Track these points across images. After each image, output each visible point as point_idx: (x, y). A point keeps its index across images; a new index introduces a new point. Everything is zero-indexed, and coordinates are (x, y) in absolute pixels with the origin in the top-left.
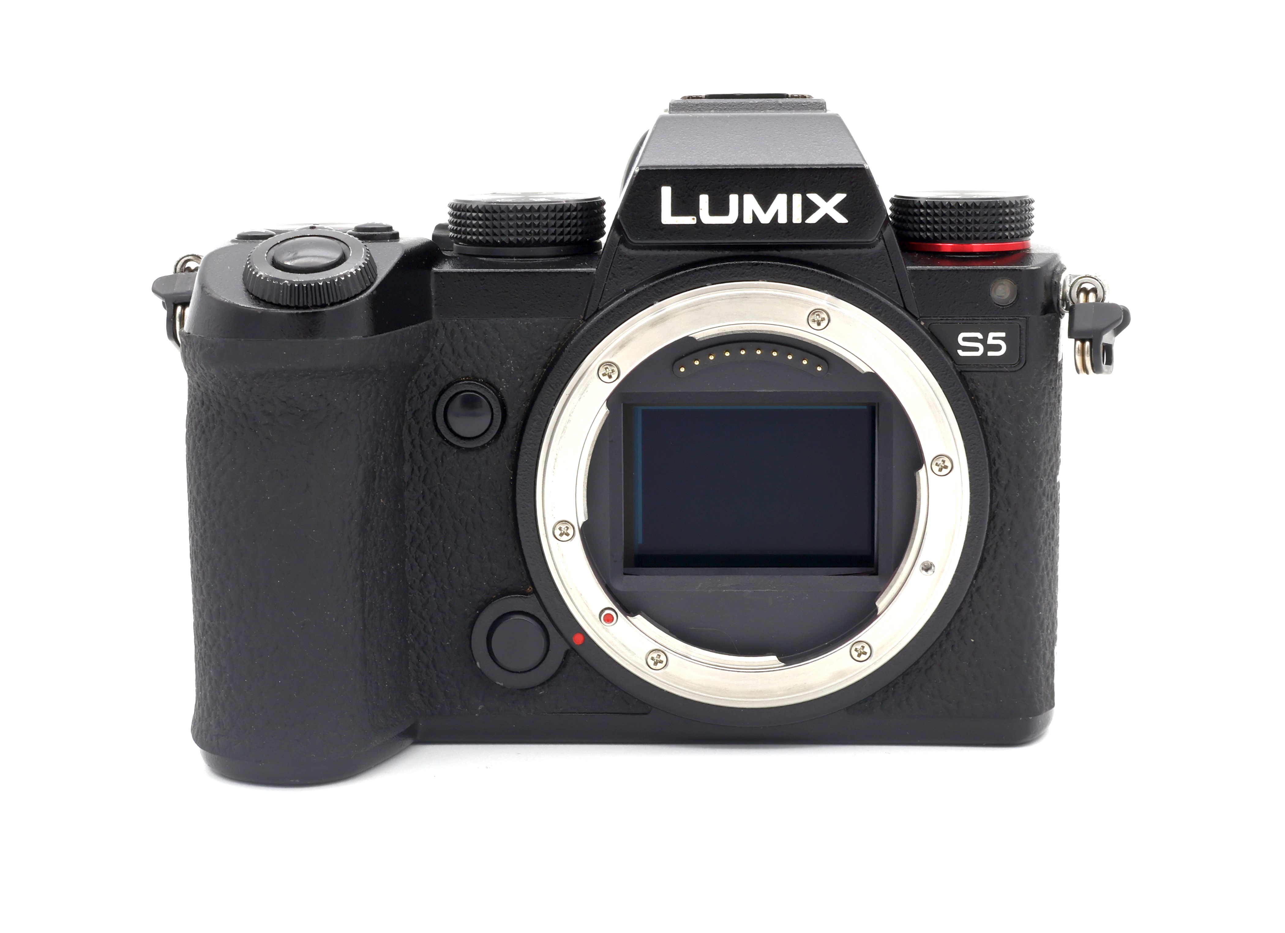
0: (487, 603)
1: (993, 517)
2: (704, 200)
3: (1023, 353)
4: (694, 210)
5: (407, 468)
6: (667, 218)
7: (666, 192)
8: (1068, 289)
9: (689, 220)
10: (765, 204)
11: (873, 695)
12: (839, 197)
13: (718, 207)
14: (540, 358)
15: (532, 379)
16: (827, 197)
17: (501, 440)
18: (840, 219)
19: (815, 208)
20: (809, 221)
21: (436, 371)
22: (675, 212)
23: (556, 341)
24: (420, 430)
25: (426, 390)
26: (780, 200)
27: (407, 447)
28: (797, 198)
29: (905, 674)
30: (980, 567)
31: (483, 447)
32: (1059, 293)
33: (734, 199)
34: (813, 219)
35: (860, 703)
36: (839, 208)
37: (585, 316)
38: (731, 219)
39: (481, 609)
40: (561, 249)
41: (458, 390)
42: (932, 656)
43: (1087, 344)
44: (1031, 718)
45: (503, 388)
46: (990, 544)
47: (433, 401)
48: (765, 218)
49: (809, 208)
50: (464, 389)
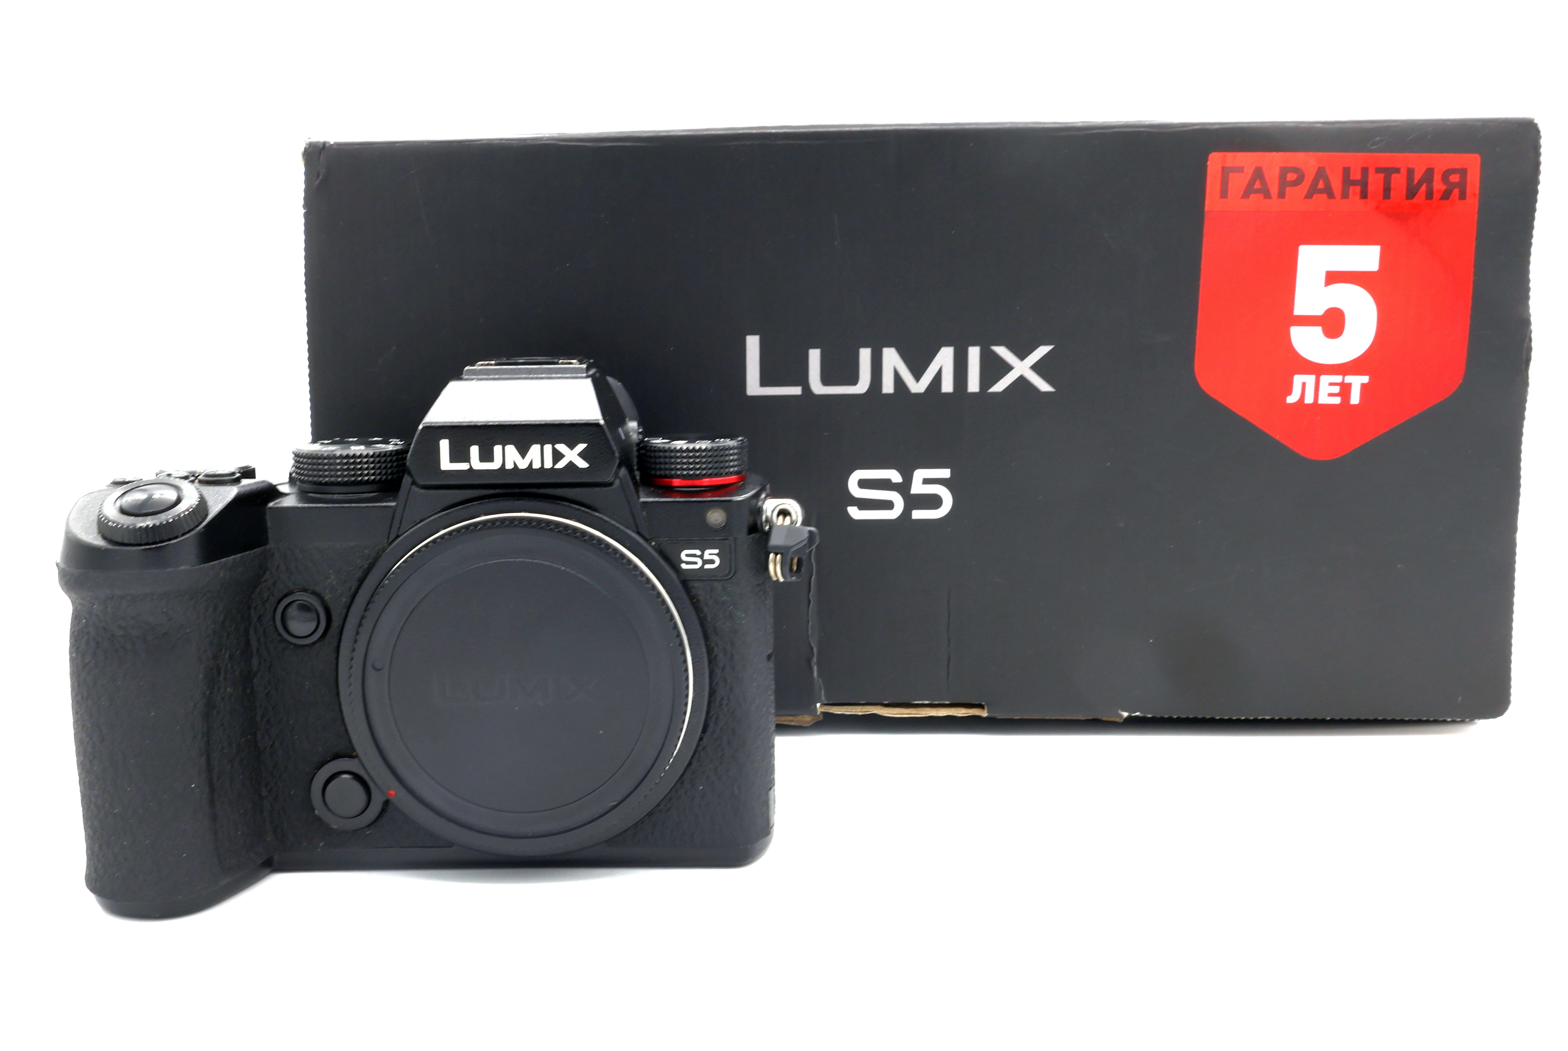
0: (323, 764)
1: (712, 693)
2: (474, 450)
3: (733, 565)
4: (467, 459)
5: (255, 661)
6: (446, 464)
7: (444, 445)
8: (769, 514)
9: (464, 466)
10: (523, 453)
11: (626, 831)
12: (581, 447)
13: (487, 456)
14: (355, 574)
15: (350, 590)
16: (572, 446)
17: (328, 637)
18: (582, 464)
19: (562, 456)
20: (557, 466)
21: (274, 584)
22: (452, 460)
23: (367, 560)
24: (264, 631)
25: (267, 600)
26: (535, 449)
27: (254, 644)
28: (548, 448)
29: (650, 814)
30: (704, 731)
31: (314, 643)
32: (762, 515)
33: (498, 449)
34: (561, 465)
35: (615, 837)
36: (582, 455)
37: (388, 540)
38: (495, 465)
39: (319, 768)
40: (374, 487)
41: (293, 600)
42: (670, 799)
43: (779, 556)
44: (749, 846)
45: (328, 597)
46: (712, 713)
47: (273, 608)
48: (523, 464)
49: (557, 456)
50: (299, 599)
